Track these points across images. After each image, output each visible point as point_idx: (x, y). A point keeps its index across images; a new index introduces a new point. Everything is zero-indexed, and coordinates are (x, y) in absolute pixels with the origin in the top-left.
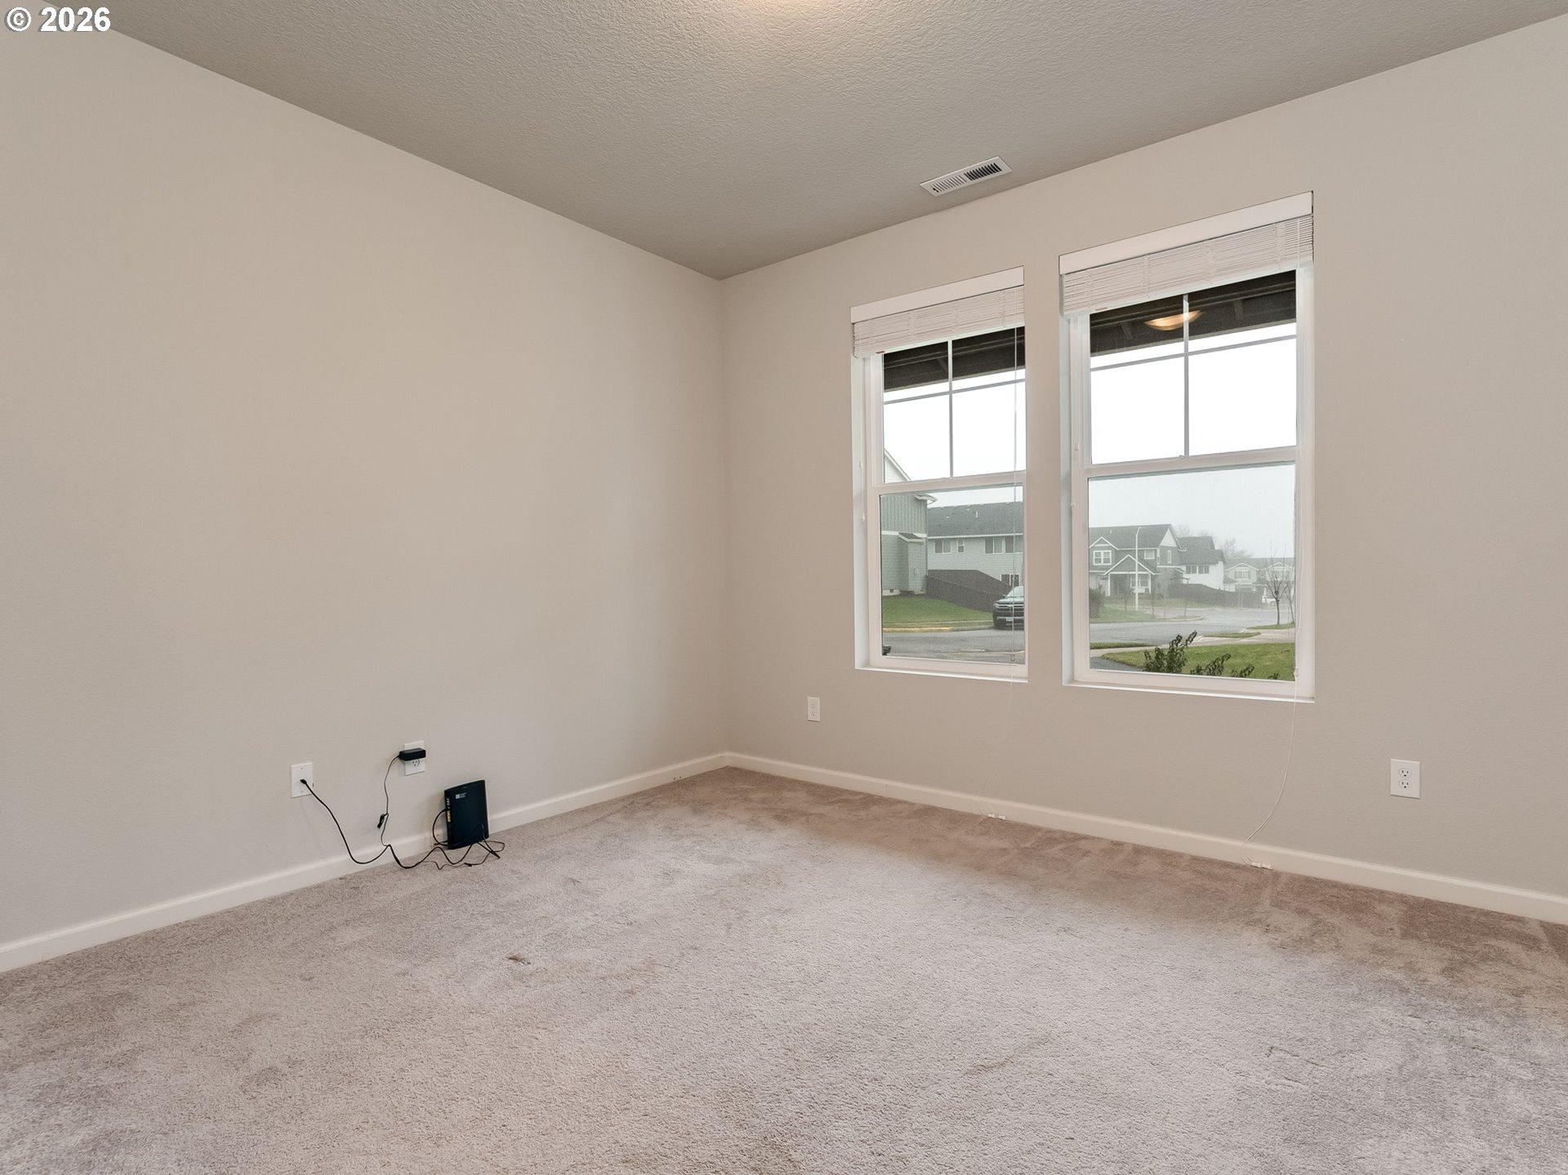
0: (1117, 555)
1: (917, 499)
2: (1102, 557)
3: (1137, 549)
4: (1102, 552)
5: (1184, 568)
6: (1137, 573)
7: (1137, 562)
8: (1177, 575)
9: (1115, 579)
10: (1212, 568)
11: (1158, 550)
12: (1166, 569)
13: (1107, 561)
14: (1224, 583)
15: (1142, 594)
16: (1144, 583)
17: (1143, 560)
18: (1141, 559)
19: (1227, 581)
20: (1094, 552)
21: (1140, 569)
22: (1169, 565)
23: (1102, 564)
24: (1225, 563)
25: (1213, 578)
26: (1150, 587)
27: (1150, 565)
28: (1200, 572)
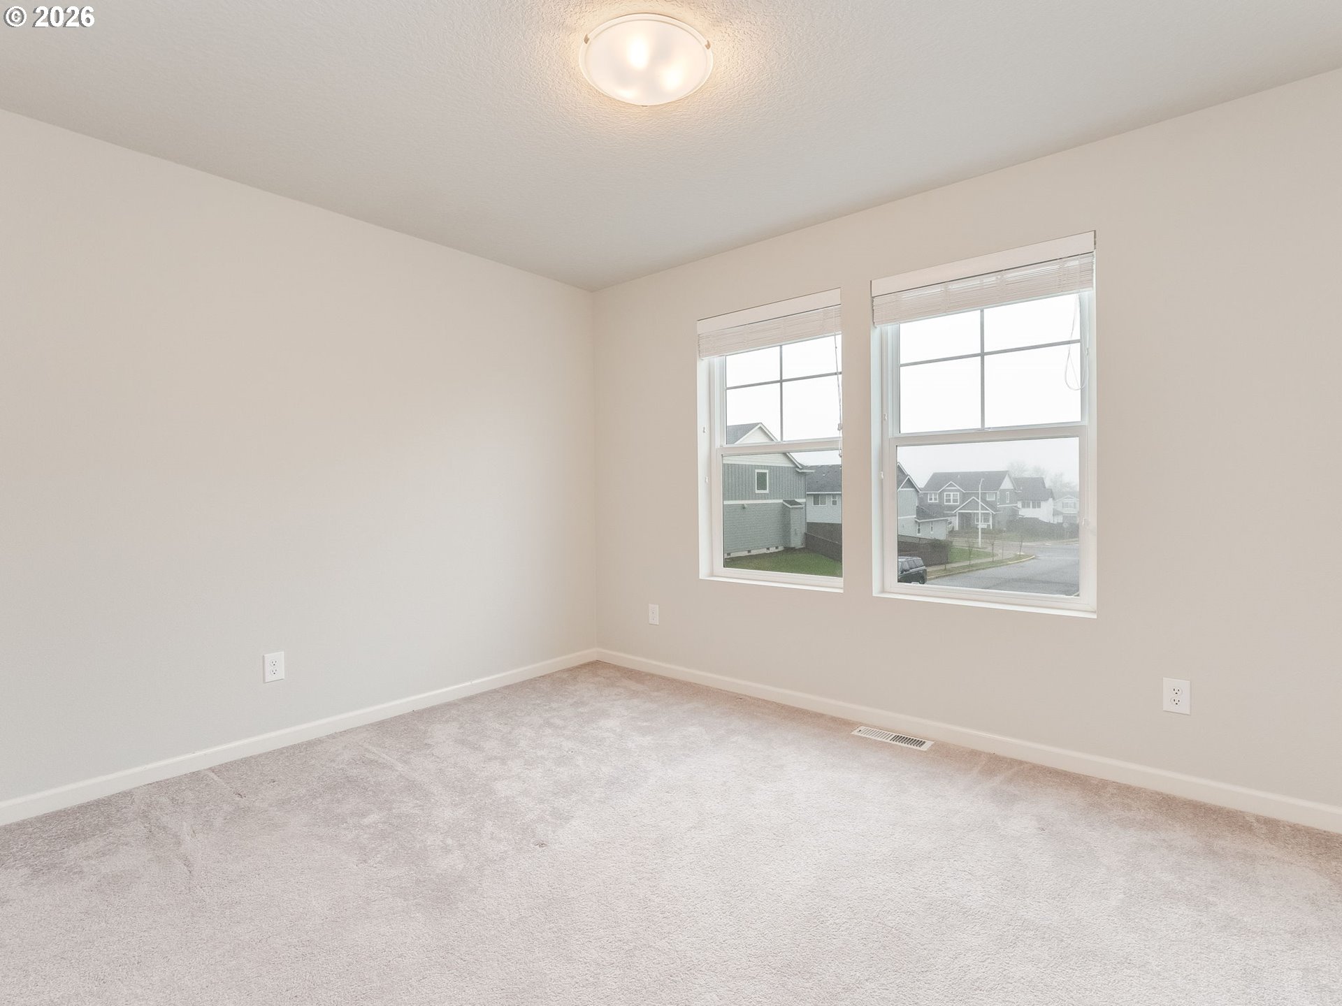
0: (964, 497)
1: (799, 473)
2: (952, 498)
3: (980, 492)
4: (952, 494)
5: (1019, 505)
6: (980, 511)
7: (980, 503)
8: (1015, 512)
9: (962, 515)
10: (1043, 504)
11: (998, 493)
12: (1005, 508)
13: (955, 501)
14: (1053, 515)
15: (985, 529)
16: (986, 520)
17: (985, 500)
18: (984, 500)
19: (1056, 513)
20: (945, 493)
21: (983, 508)
22: (1007, 504)
23: (952, 503)
24: (1054, 499)
25: (1044, 513)
26: (991, 523)
27: (991, 505)
28: (1034, 507)
